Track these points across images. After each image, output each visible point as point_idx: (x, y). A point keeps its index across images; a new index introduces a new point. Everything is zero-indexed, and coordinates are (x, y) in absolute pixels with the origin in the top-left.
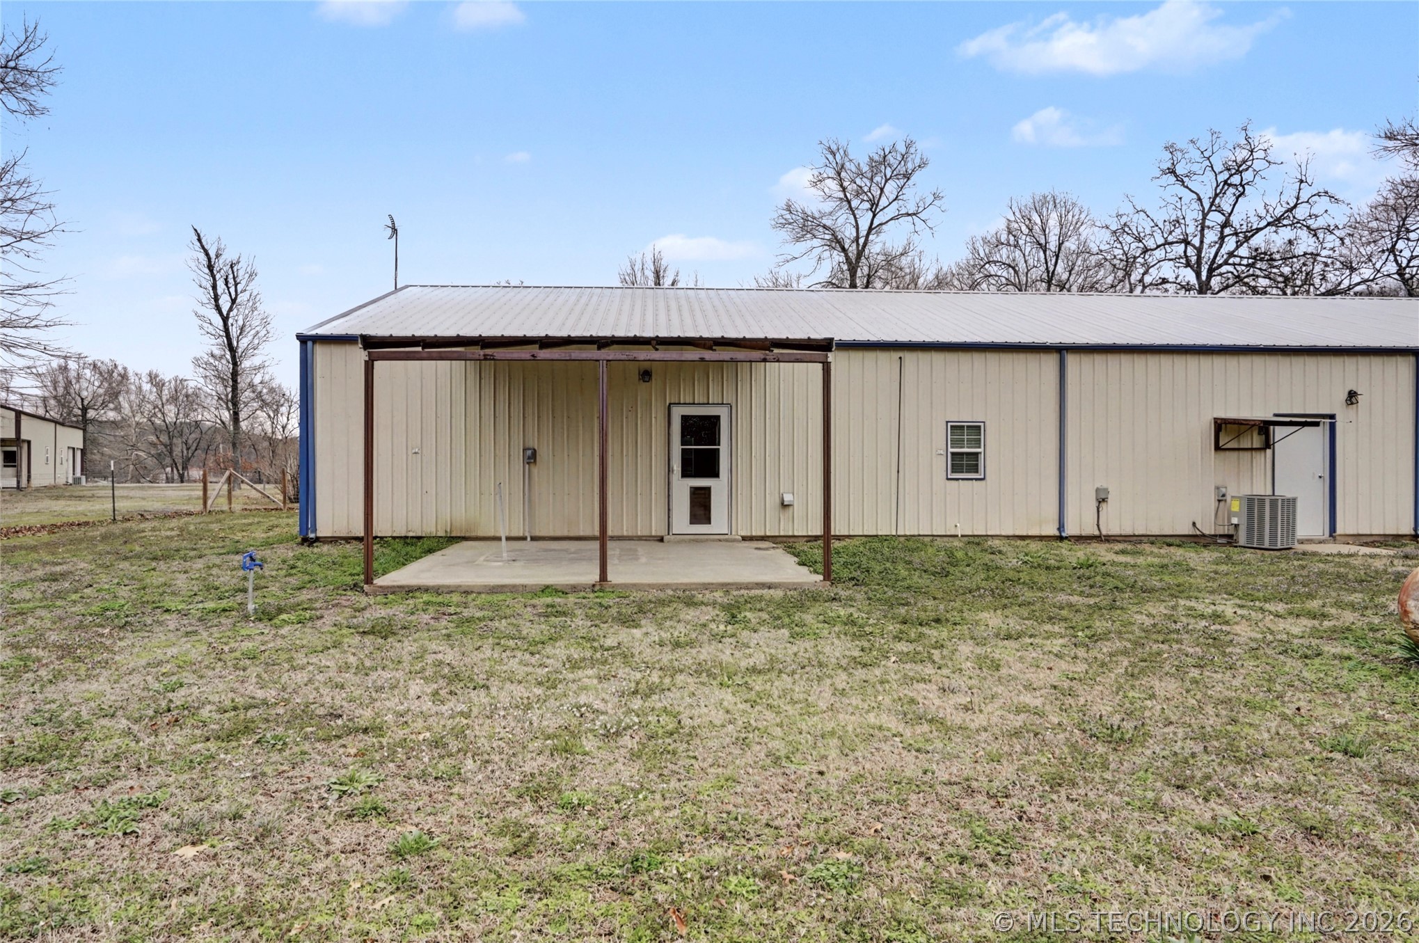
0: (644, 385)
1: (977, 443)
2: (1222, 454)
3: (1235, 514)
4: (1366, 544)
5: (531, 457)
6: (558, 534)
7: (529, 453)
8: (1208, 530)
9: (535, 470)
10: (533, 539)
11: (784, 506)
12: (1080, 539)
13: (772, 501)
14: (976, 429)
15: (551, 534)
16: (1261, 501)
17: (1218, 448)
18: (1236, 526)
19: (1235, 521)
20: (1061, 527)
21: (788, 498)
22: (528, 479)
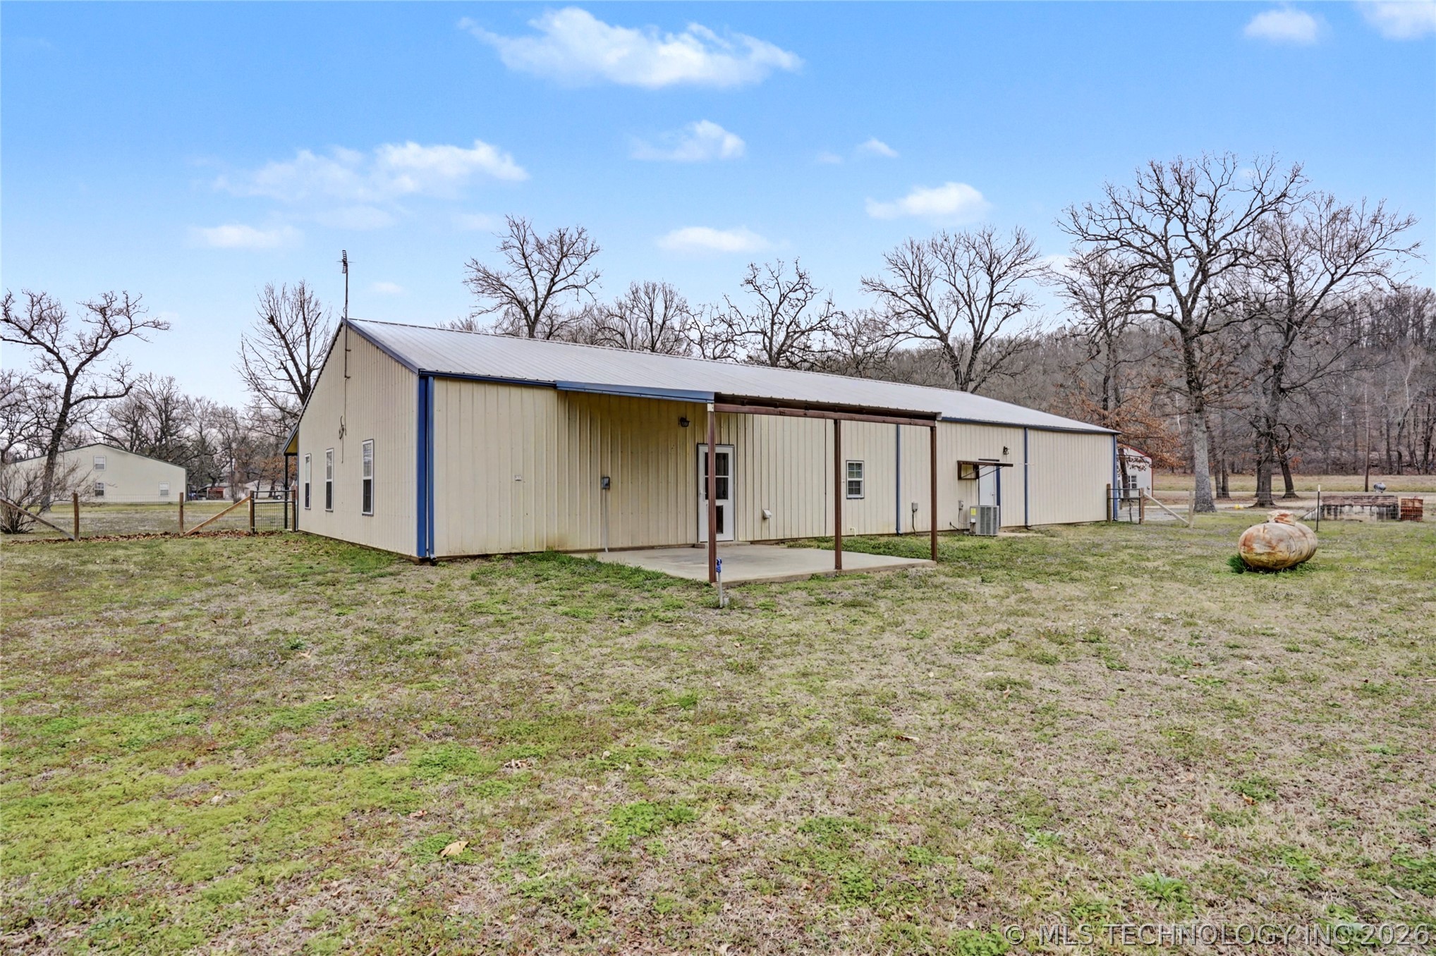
0: (682, 429)
1: (859, 474)
2: (964, 482)
3: (974, 517)
4: (1013, 531)
5: (607, 486)
6: (625, 545)
7: (606, 480)
8: (958, 526)
9: (609, 494)
10: (611, 550)
11: (764, 518)
12: (906, 534)
13: (758, 516)
14: (859, 466)
15: (620, 545)
16: (989, 508)
17: (960, 478)
18: (974, 524)
19: (973, 521)
20: (897, 529)
21: (768, 513)
22: (604, 500)
